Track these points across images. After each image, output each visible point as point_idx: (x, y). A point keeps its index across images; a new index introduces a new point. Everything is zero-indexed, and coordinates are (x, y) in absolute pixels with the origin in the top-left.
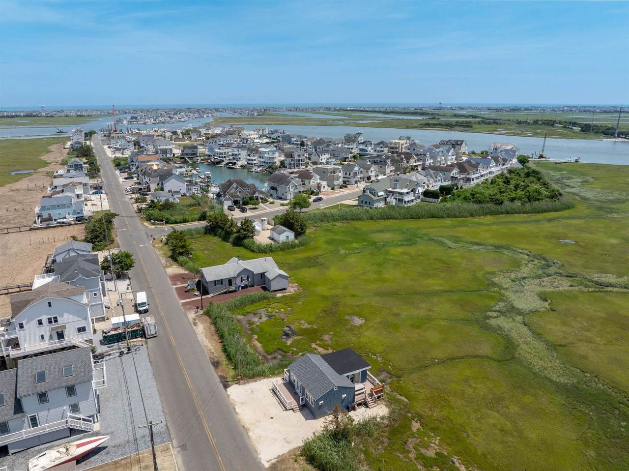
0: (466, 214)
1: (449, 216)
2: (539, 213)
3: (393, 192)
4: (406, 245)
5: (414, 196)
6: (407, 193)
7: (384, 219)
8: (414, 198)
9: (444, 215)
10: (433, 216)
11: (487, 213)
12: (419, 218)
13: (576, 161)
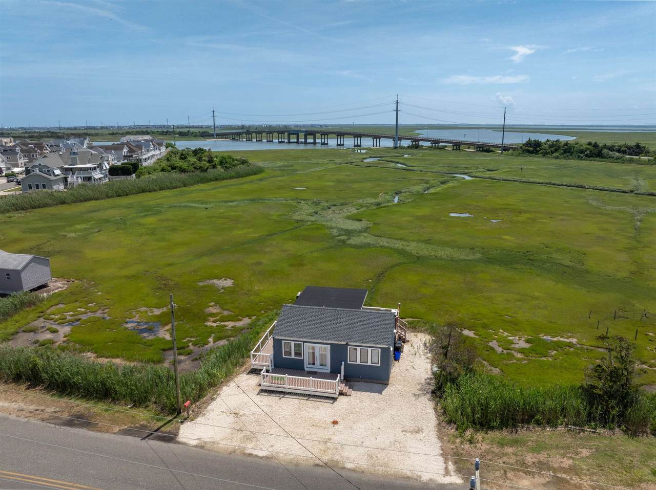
0: (179, 184)
1: (161, 189)
2: (243, 177)
3: (71, 169)
4: (151, 215)
5: (101, 174)
6: (95, 168)
7: (81, 201)
8: (102, 176)
9: (155, 188)
10: (144, 191)
11: (198, 181)
12: (127, 195)
13: (209, 149)
